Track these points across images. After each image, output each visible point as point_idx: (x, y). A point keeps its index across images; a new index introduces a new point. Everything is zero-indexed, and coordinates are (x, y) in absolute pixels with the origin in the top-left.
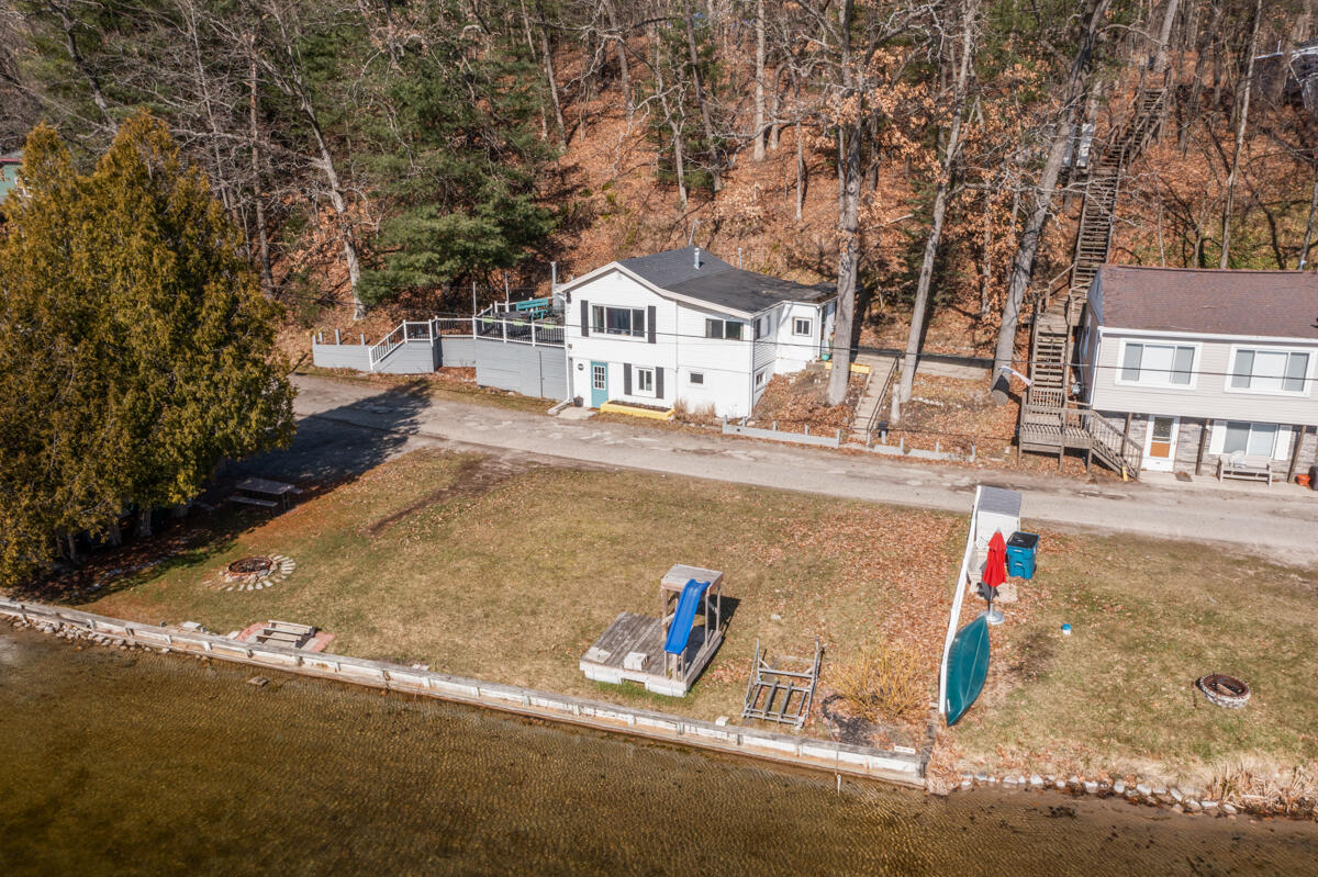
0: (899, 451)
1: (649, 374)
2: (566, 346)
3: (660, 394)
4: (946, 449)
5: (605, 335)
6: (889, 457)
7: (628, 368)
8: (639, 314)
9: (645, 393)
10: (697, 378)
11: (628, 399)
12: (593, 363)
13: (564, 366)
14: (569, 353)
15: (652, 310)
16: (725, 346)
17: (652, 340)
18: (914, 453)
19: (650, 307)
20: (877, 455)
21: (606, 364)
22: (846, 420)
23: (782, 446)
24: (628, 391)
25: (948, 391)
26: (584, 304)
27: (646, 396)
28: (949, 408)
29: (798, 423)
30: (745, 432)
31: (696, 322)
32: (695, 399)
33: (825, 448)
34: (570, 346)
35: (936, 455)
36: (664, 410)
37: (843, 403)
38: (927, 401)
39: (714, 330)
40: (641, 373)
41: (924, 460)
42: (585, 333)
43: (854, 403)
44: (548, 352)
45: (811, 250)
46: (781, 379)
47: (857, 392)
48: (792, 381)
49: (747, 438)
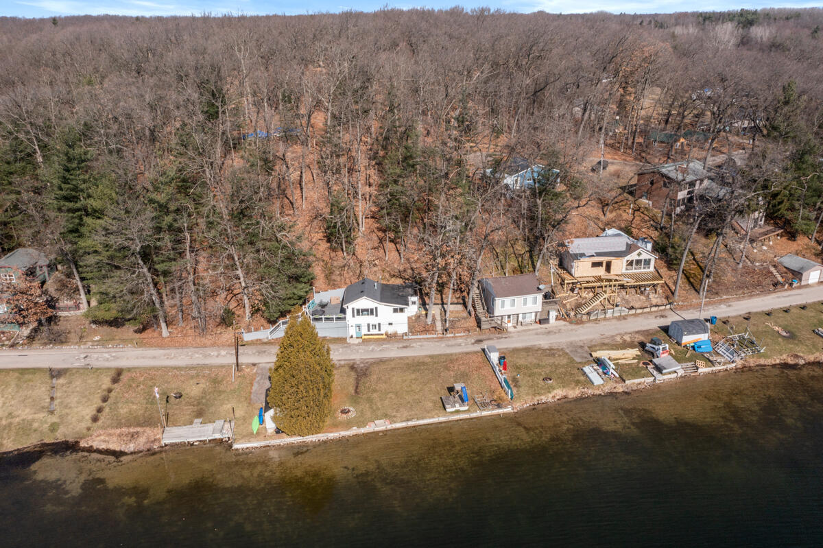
0: (452, 335)
1: (375, 326)
3: (379, 330)
4: (464, 332)
5: (361, 317)
6: (451, 337)
7: (368, 325)
8: (372, 310)
9: (374, 330)
10: (390, 324)
11: (369, 333)
12: (356, 325)
13: (346, 327)
14: (348, 323)
15: (376, 308)
16: (399, 314)
17: (377, 316)
18: (457, 335)
20: (447, 337)
21: (361, 324)
22: (435, 328)
23: (422, 340)
24: (369, 330)
25: (458, 315)
26: (353, 309)
27: (376, 331)
28: (459, 320)
29: (422, 332)
30: (410, 337)
31: (391, 309)
32: (391, 330)
33: (434, 338)
34: (348, 321)
35: (462, 334)
36: (382, 335)
37: (431, 323)
38: (453, 319)
39: (395, 310)
40: (373, 325)
42: (353, 316)
43: (435, 323)
44: (340, 323)
45: (396, 271)
46: (409, 318)
47: (434, 320)
48: (413, 318)
49: (411, 339)
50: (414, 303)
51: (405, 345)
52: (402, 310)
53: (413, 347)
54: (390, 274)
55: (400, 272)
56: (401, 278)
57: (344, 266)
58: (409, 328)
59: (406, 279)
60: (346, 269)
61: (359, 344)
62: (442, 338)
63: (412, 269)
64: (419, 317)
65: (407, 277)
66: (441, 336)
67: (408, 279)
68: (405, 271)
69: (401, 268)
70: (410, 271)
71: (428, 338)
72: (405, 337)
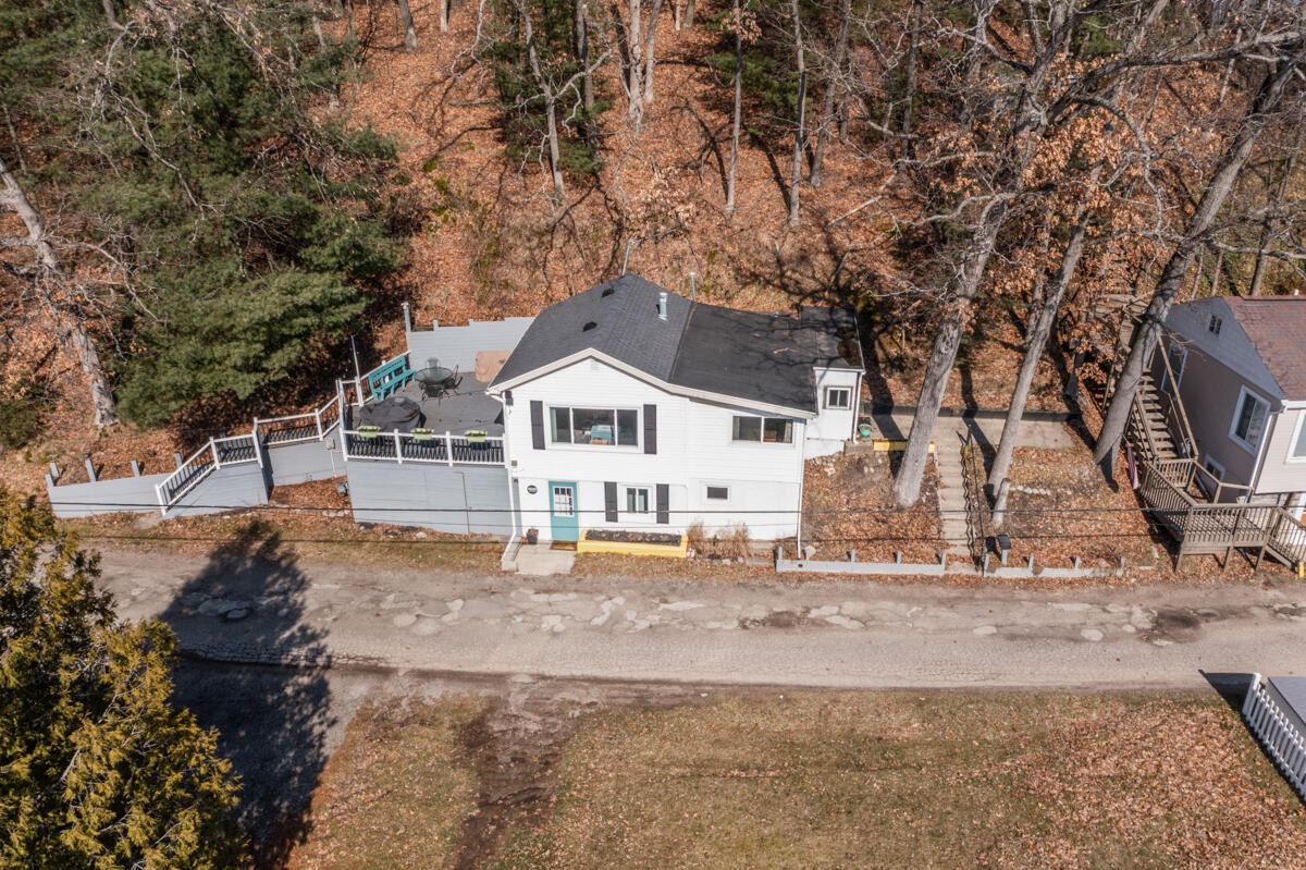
0: (1026, 573)
1: (644, 494)
2: (507, 463)
3: (663, 517)
4: (1085, 564)
5: (573, 446)
6: (1017, 582)
7: (610, 489)
8: (627, 417)
9: (637, 516)
10: (718, 493)
11: (611, 527)
12: (551, 483)
13: (504, 490)
14: (513, 473)
15: (650, 411)
16: (762, 453)
17: (651, 448)
18: (1048, 573)
19: (645, 406)
20: (1001, 581)
21: (574, 484)
22: (934, 529)
23: (872, 585)
24: (612, 515)
25: (1047, 470)
26: (536, 407)
27: (646, 522)
28: (1058, 496)
29: (869, 544)
30: (811, 566)
31: (722, 420)
32: (716, 523)
33: (929, 580)
34: (514, 464)
35: (1076, 573)
36: (674, 540)
37: (919, 504)
38: (1029, 490)
39: (745, 430)
40: (631, 492)
41: (1063, 582)
42: (539, 444)
43: (934, 500)
44: (477, 471)
45: (764, 257)
46: (812, 468)
47: (931, 483)
48: (830, 470)
49: (816, 576)
50: (838, 398)
51: (780, 606)
52: (778, 430)
53: (820, 624)
54: (738, 270)
55: (780, 262)
56: (784, 287)
57: (552, 230)
58: (808, 515)
59: (803, 294)
60: (559, 241)
61: (551, 585)
62: (973, 583)
63: (834, 253)
64: (858, 465)
65: (809, 285)
66: (968, 570)
67: (814, 295)
68: (803, 258)
69: (788, 248)
70: (822, 262)
71: (898, 580)
72: (785, 566)
